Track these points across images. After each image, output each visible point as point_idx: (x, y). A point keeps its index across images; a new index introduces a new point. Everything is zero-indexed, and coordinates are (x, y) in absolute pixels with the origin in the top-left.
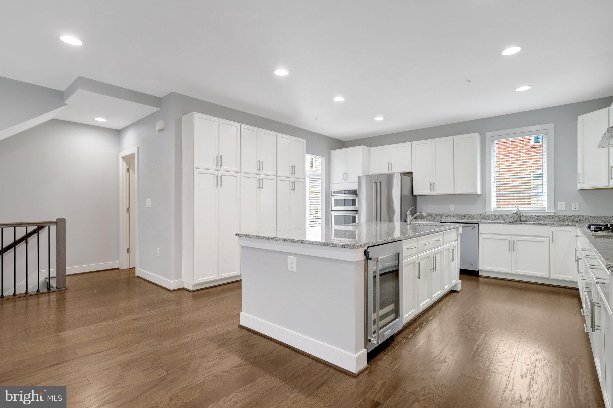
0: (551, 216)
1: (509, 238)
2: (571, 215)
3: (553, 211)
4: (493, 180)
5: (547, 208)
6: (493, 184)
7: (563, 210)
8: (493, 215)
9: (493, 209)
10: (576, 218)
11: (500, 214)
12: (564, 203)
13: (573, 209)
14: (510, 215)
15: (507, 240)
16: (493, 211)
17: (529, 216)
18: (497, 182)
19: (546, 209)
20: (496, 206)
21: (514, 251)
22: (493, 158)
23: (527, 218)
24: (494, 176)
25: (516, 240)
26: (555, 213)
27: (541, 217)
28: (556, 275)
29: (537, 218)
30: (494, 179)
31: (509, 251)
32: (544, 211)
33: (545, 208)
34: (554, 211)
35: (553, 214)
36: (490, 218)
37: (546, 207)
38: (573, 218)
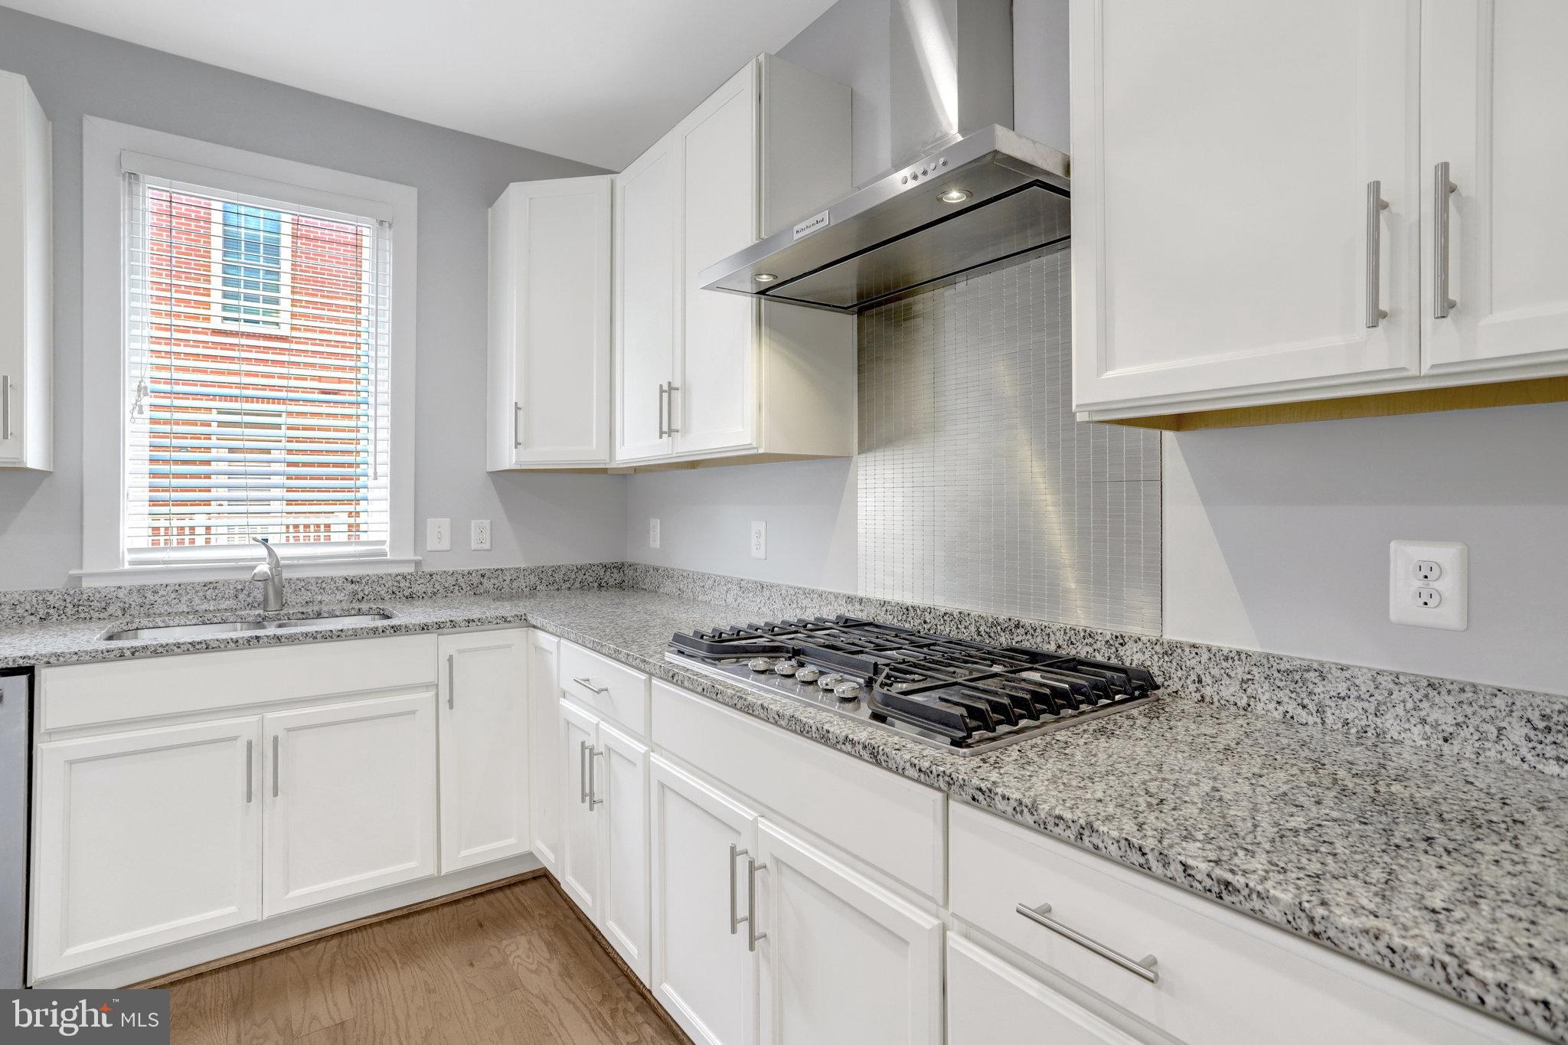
0: (405, 578)
1: (245, 725)
2: (471, 568)
3: (412, 557)
4: (129, 399)
5: (388, 543)
6: (128, 416)
7: (445, 548)
8: (130, 592)
9: (128, 557)
10: (485, 581)
11: (173, 580)
12: (445, 523)
13: (474, 546)
14: (226, 583)
15: (235, 738)
16: (127, 567)
17: (321, 582)
18: (155, 407)
19: (386, 548)
20: (145, 542)
21: (276, 794)
22: (132, 272)
23: (307, 596)
24: (136, 373)
25: (289, 730)
26: (418, 564)
27: (367, 583)
28: (464, 853)
29: (350, 587)
30: (141, 390)
31: (249, 799)
32: (375, 558)
33: (383, 542)
34: (415, 554)
35: (411, 569)
36: (111, 609)
37: (386, 536)
38: (475, 580)
